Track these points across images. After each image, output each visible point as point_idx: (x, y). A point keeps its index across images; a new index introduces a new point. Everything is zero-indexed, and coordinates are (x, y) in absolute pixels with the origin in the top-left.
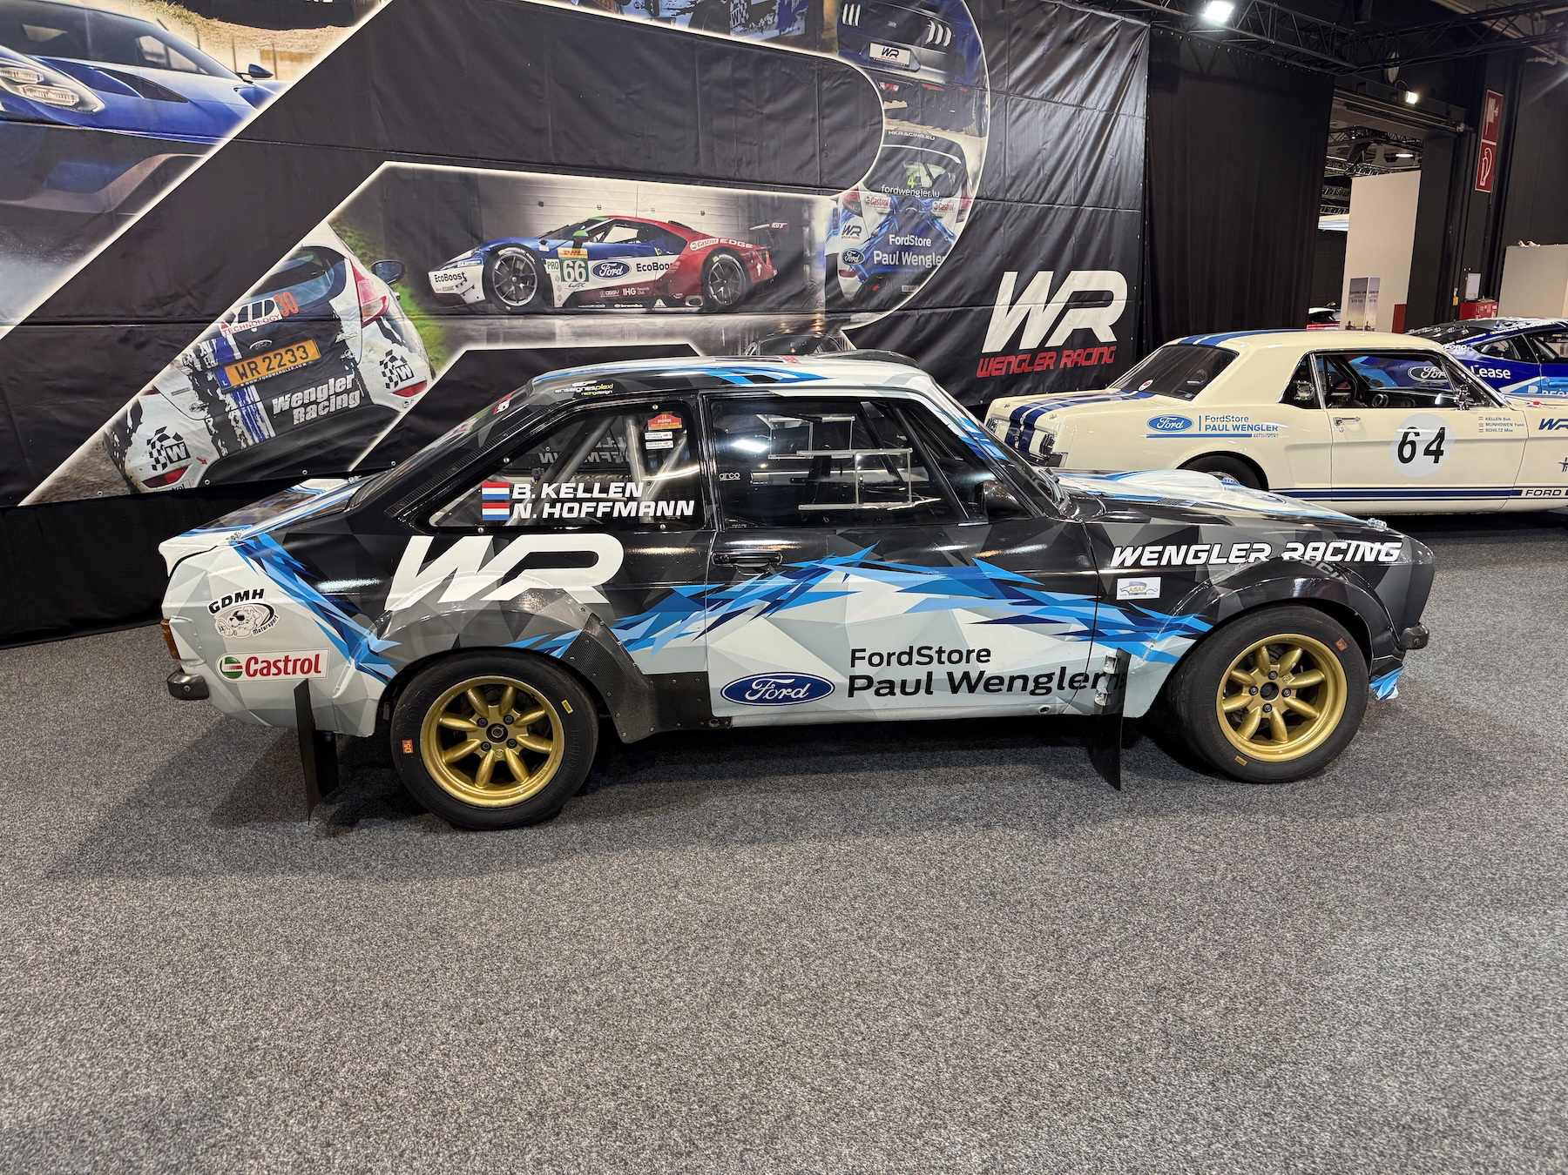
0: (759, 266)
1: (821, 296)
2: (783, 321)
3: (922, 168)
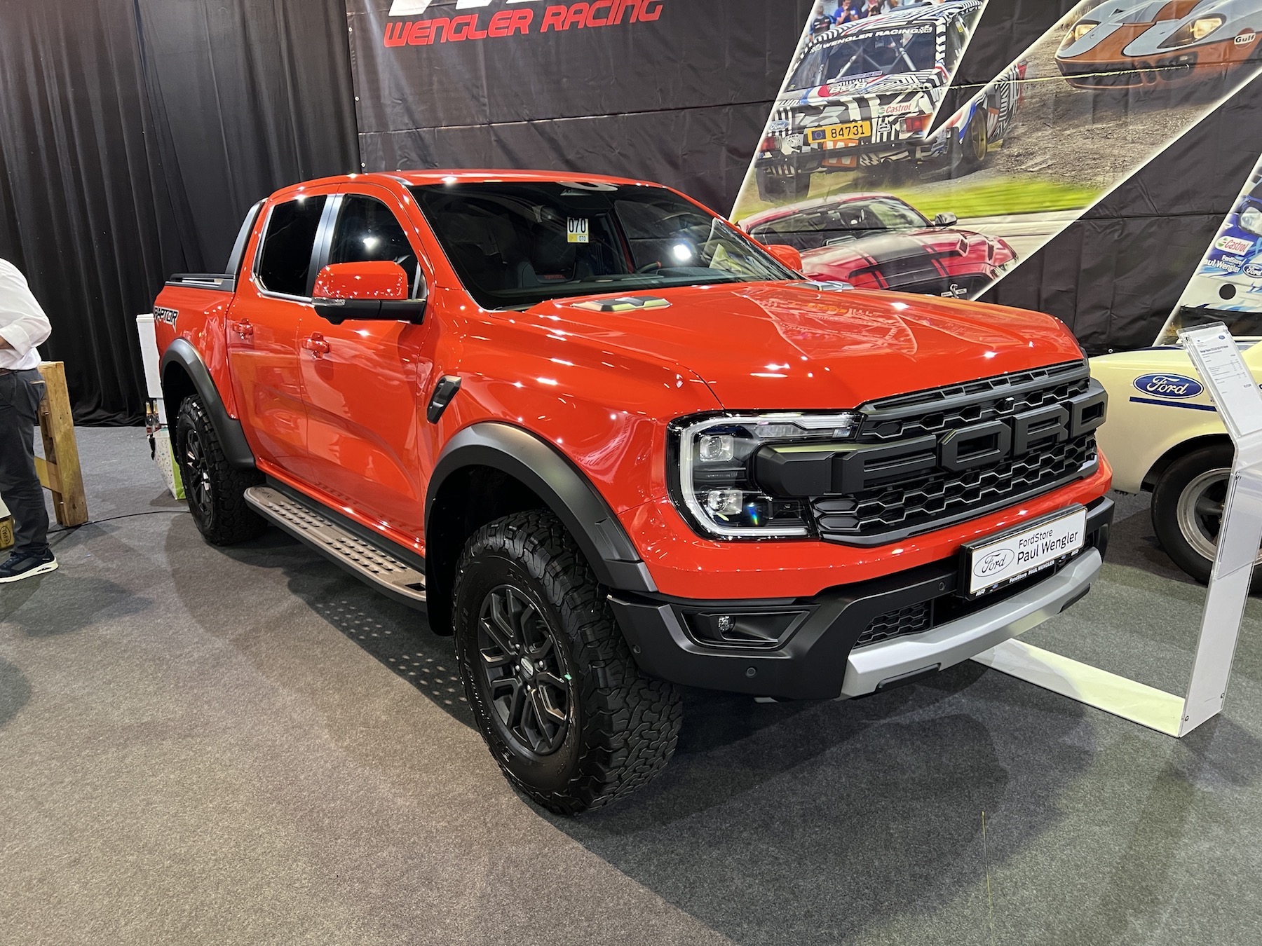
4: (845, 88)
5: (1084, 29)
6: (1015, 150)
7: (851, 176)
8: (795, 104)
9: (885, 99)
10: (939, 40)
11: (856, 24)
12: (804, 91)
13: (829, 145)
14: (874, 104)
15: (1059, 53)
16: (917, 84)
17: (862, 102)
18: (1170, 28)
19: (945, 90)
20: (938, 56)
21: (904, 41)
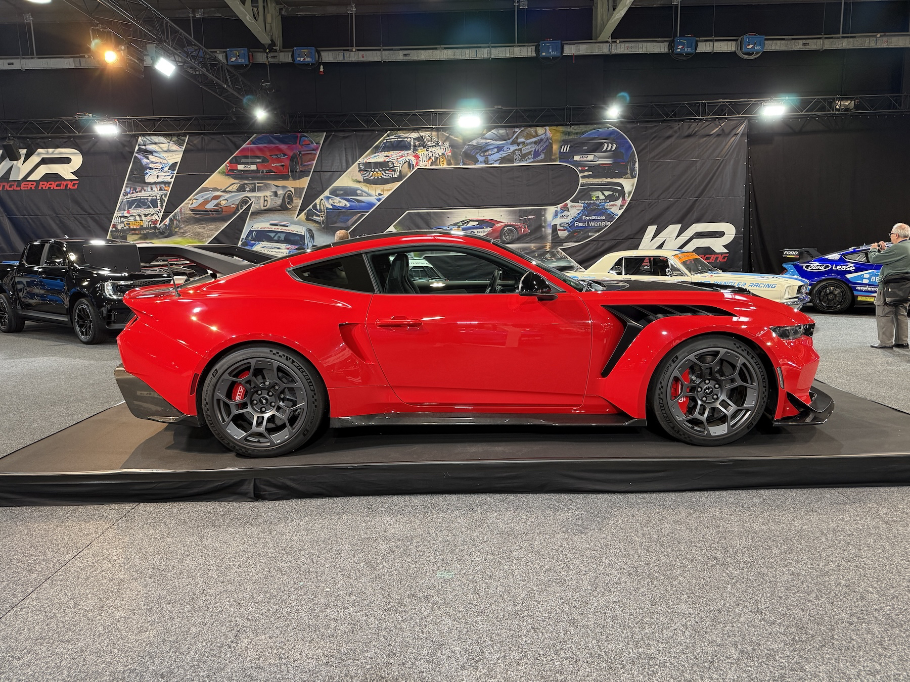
0: (523, 230)
1: (550, 237)
2: (533, 246)
3: (600, 193)
4: (135, 211)
5: (195, 201)
6: (182, 231)
7: (140, 236)
8: (121, 215)
9: (146, 215)
10: (159, 201)
11: (135, 195)
12: (123, 212)
13: (132, 227)
14: (143, 217)
15: (189, 206)
16: (154, 212)
17: (140, 216)
18: (215, 202)
19: (162, 214)
20: (159, 205)
21: (149, 200)
